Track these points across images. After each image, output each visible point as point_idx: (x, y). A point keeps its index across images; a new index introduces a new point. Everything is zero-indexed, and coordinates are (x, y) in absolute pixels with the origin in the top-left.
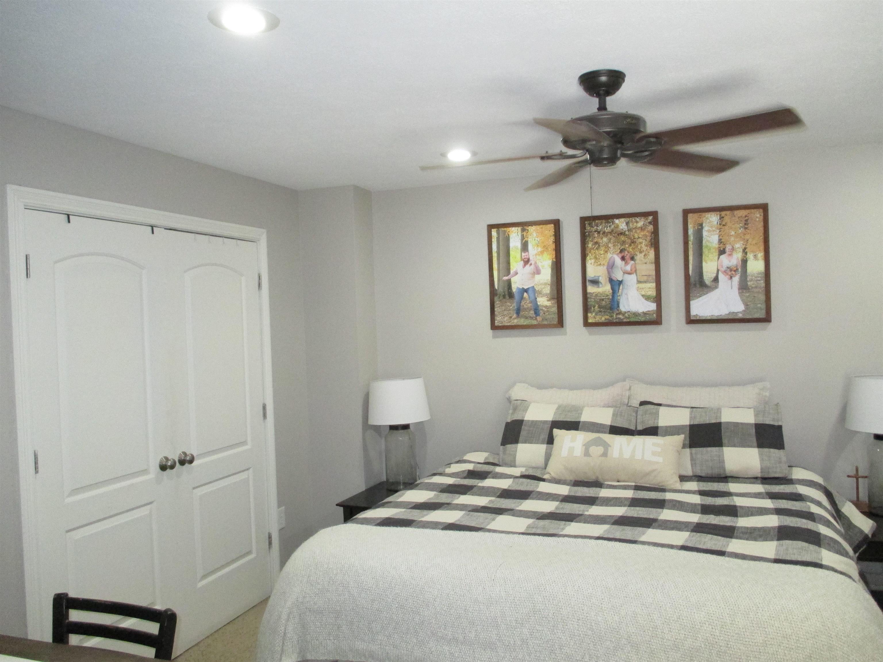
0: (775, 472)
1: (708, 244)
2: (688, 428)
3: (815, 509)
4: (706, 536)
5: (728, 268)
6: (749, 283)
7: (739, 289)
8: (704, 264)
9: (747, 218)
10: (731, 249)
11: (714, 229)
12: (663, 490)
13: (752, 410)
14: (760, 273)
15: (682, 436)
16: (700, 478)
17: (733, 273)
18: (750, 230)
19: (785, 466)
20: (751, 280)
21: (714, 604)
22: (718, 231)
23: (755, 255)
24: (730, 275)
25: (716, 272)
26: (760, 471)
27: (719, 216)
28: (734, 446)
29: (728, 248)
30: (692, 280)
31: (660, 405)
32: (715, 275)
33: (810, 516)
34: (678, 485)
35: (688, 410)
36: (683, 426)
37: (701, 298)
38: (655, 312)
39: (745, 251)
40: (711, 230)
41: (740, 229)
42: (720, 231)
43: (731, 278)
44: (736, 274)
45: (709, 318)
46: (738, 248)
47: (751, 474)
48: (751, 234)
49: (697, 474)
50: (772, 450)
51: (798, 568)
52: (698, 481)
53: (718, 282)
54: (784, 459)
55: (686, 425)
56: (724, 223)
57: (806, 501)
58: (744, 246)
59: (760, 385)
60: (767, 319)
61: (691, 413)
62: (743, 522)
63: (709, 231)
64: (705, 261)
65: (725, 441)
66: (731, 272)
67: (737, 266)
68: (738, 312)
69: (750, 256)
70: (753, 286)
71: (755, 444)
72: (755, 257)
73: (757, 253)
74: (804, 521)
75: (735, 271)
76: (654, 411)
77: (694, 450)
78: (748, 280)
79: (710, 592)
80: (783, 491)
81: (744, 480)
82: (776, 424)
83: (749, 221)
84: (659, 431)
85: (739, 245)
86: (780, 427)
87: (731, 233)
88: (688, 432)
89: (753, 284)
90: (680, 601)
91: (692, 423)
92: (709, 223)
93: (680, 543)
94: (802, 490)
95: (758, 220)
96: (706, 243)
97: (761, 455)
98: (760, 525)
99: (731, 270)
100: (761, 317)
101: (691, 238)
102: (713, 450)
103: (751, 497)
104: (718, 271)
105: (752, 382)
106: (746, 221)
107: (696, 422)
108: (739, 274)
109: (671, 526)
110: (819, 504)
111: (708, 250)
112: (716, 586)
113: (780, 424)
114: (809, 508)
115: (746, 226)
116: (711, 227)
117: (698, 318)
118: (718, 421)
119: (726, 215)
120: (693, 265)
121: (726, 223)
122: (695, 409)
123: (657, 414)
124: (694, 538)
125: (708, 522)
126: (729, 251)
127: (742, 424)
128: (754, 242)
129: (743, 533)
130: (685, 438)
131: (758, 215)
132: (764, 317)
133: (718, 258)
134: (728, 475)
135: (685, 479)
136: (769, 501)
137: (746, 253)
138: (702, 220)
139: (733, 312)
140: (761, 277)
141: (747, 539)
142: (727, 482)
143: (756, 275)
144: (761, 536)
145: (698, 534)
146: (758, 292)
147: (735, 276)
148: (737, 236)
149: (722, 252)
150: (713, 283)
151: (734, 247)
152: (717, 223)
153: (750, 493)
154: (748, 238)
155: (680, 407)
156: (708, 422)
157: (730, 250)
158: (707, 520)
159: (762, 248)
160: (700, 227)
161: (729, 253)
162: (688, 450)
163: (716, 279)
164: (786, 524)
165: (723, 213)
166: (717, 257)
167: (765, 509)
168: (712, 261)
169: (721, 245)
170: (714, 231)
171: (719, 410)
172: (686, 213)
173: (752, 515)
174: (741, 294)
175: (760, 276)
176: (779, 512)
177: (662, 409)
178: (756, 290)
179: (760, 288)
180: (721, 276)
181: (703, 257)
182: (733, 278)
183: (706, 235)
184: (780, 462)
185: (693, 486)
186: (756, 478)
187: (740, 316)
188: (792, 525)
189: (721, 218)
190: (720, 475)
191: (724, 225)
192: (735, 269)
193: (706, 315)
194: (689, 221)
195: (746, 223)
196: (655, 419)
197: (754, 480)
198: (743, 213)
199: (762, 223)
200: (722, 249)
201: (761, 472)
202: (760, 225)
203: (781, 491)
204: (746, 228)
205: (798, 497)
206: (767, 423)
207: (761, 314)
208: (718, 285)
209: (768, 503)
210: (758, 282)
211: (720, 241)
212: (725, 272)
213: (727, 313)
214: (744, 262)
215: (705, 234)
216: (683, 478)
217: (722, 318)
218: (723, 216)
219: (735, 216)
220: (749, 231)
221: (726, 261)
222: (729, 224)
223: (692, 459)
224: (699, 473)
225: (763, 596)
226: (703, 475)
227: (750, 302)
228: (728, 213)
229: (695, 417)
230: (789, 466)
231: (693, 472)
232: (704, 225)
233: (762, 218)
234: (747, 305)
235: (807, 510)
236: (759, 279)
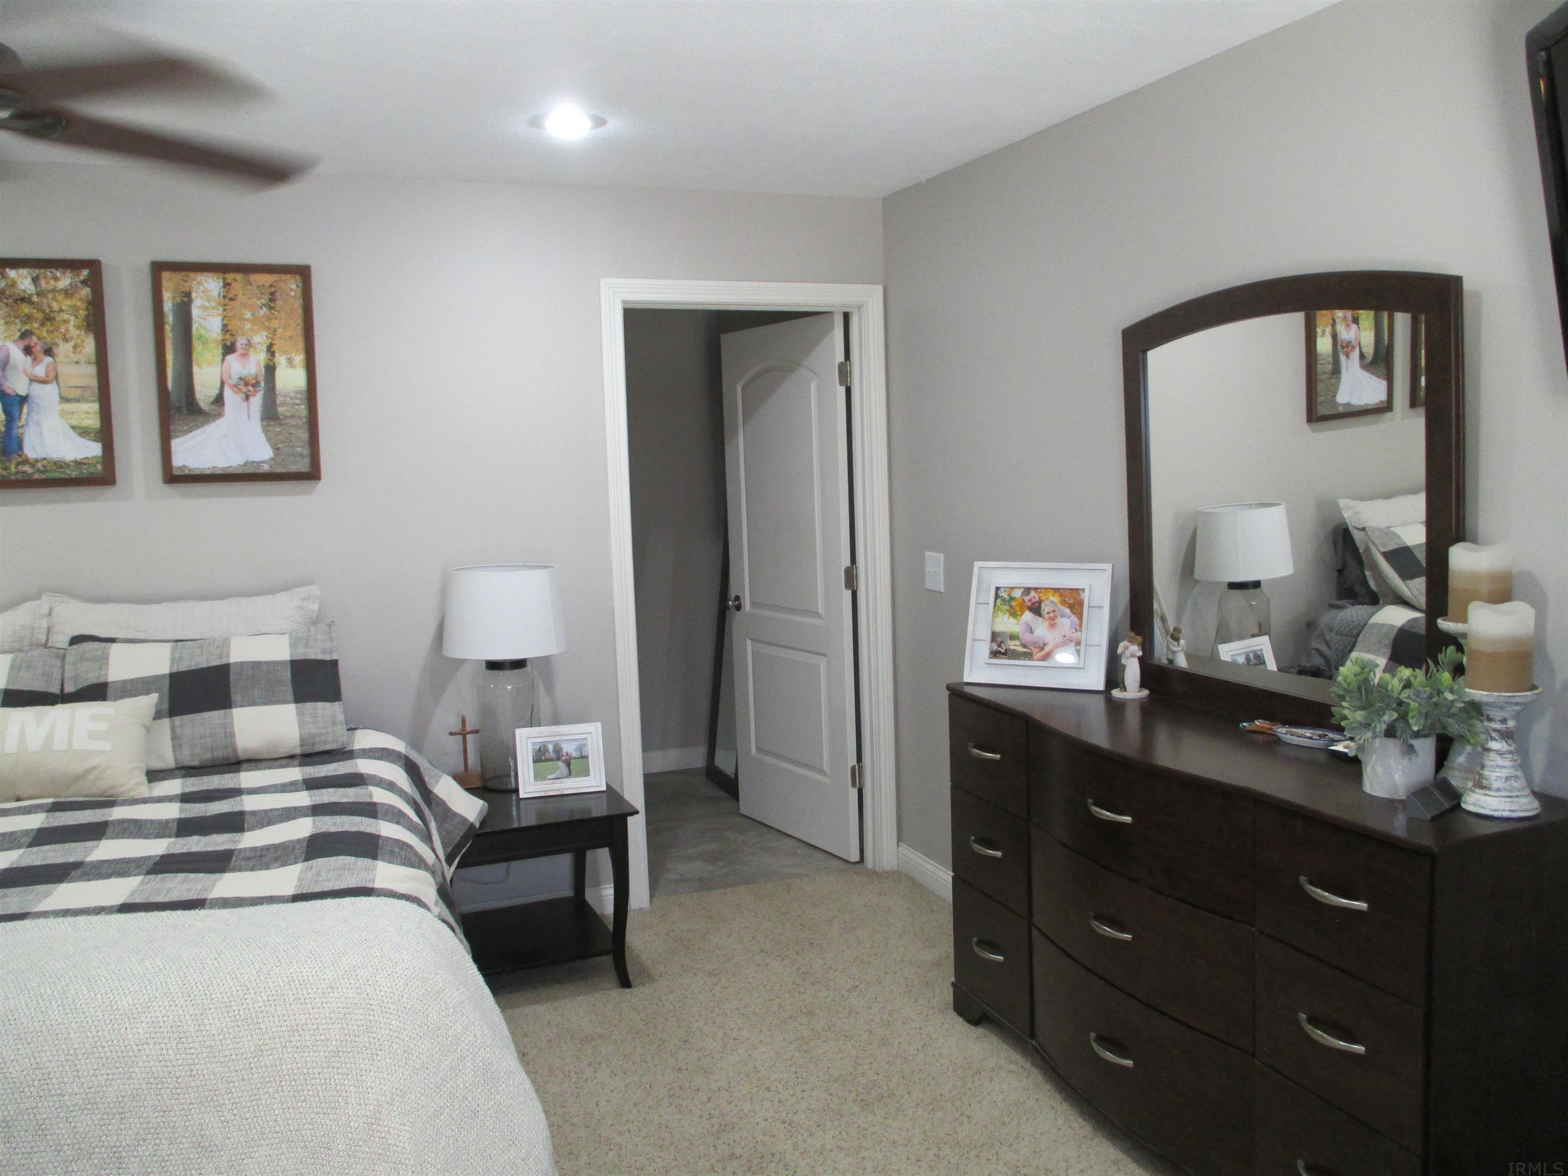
0: (326, 742)
1: (203, 332)
2: (167, 682)
3: (380, 796)
4: (175, 877)
5: (241, 379)
6: (280, 410)
7: (262, 419)
8: (195, 369)
9: (273, 289)
10: (246, 345)
11: (213, 304)
12: (111, 803)
13: (287, 636)
14: (300, 392)
15: (154, 698)
16: (187, 771)
17: (251, 388)
18: (279, 312)
19: (341, 730)
20: (283, 405)
21: (166, 1004)
22: (221, 309)
23: (289, 359)
24: (245, 393)
25: (218, 385)
26: (299, 743)
27: (221, 280)
28: (253, 704)
29: (240, 342)
30: (174, 398)
31: (112, 640)
32: (217, 391)
33: (370, 810)
34: (144, 790)
35: (169, 646)
36: (156, 677)
37: (191, 435)
38: (100, 460)
39: (270, 350)
40: (208, 305)
41: (261, 308)
42: (224, 310)
43: (247, 398)
44: (256, 392)
45: (208, 472)
46: (259, 343)
47: (284, 751)
48: (281, 319)
49: (185, 764)
50: (320, 705)
51: (329, 902)
52: (185, 776)
53: (223, 405)
54: (341, 717)
55: (163, 676)
56: (231, 295)
57: (367, 785)
58: (270, 340)
59: (302, 591)
60: (313, 474)
61: (174, 650)
62: (251, 839)
63: (203, 307)
64: (198, 364)
65: (236, 697)
66: (246, 386)
67: (256, 378)
68: (262, 462)
69: (281, 360)
70: (288, 414)
71: (291, 697)
72: (290, 361)
73: (293, 355)
74: (357, 819)
75: (253, 386)
76: (99, 653)
77: (178, 720)
78: (278, 402)
79: (158, 983)
80: (334, 773)
81: (269, 764)
82: (328, 658)
83: (278, 295)
84: (110, 692)
85: (260, 338)
86: (335, 663)
87: (246, 314)
88: (167, 688)
89: (286, 411)
90: (99, 1013)
91: (175, 670)
92: (203, 292)
93: (118, 901)
94: (364, 766)
95: (293, 294)
96: (198, 330)
97: (300, 714)
98: (278, 840)
99: (246, 384)
100: (303, 470)
101: (170, 318)
102: (214, 717)
103: (276, 792)
104: (223, 384)
105: (286, 587)
106: (272, 294)
107: (183, 667)
108: (262, 392)
109: (109, 871)
110: (390, 786)
111: (204, 344)
112: (171, 968)
113: (335, 657)
114: (371, 796)
115: (272, 304)
116: (209, 301)
117: (187, 472)
118: (224, 661)
119: (235, 280)
120: (175, 371)
121: (236, 296)
122: (181, 643)
123: (105, 658)
124: (149, 886)
125: (185, 850)
126: (242, 348)
127: (267, 663)
128: (288, 334)
129: (248, 859)
130: (161, 698)
131: (293, 285)
132: (307, 470)
133: (223, 360)
134: (242, 755)
135: (161, 775)
136: (305, 794)
137: (273, 354)
138: (191, 287)
139: (253, 462)
140: (300, 399)
141: (252, 869)
142: (238, 771)
143: (292, 394)
144: (276, 859)
145: (160, 876)
146: (297, 426)
147: (254, 395)
148: (255, 321)
149: (229, 349)
150: (214, 407)
151: (252, 341)
152: (219, 294)
153: (274, 786)
154: (275, 326)
155: (154, 641)
156: (204, 666)
157: (243, 346)
158: (184, 845)
159: (301, 344)
160: (186, 299)
161: (243, 352)
162: (166, 722)
163: (219, 400)
164: (324, 829)
165: (230, 277)
166: (221, 357)
167: (295, 809)
168: (210, 364)
169: (228, 336)
170: (214, 308)
171: (226, 642)
172: (158, 268)
173: (270, 823)
174: (266, 430)
175: (299, 396)
176: (317, 810)
177: (114, 647)
178: (292, 422)
179: (299, 417)
180: (228, 394)
181: (194, 357)
182: (252, 399)
183: (198, 316)
184: (334, 723)
185: (174, 786)
186: (292, 757)
187: (266, 468)
188: (333, 829)
189: (227, 285)
190: (228, 759)
191: (231, 299)
192: (254, 382)
193: (201, 467)
194: (165, 284)
195: (273, 298)
196: (100, 669)
197: (289, 759)
198: (265, 279)
199: (301, 300)
200: (228, 344)
201: (302, 745)
202: (298, 304)
203: (329, 774)
204: (271, 308)
205: (356, 780)
206: (312, 656)
207: (303, 466)
208: (223, 411)
209: (303, 799)
210: (296, 407)
211: (225, 329)
212: (236, 386)
213: (242, 463)
214: (270, 370)
215: (196, 312)
216: (154, 775)
217: (233, 472)
218: (229, 282)
219: (251, 284)
220: (276, 313)
221: (236, 366)
222: (241, 298)
223: (175, 737)
224: (188, 759)
225: (257, 967)
226: (196, 763)
227: (283, 442)
228: (239, 276)
229: (181, 658)
230: (348, 730)
231: (176, 761)
232: (194, 295)
233: (299, 292)
234: (278, 449)
235: (368, 800)
236: (298, 401)
